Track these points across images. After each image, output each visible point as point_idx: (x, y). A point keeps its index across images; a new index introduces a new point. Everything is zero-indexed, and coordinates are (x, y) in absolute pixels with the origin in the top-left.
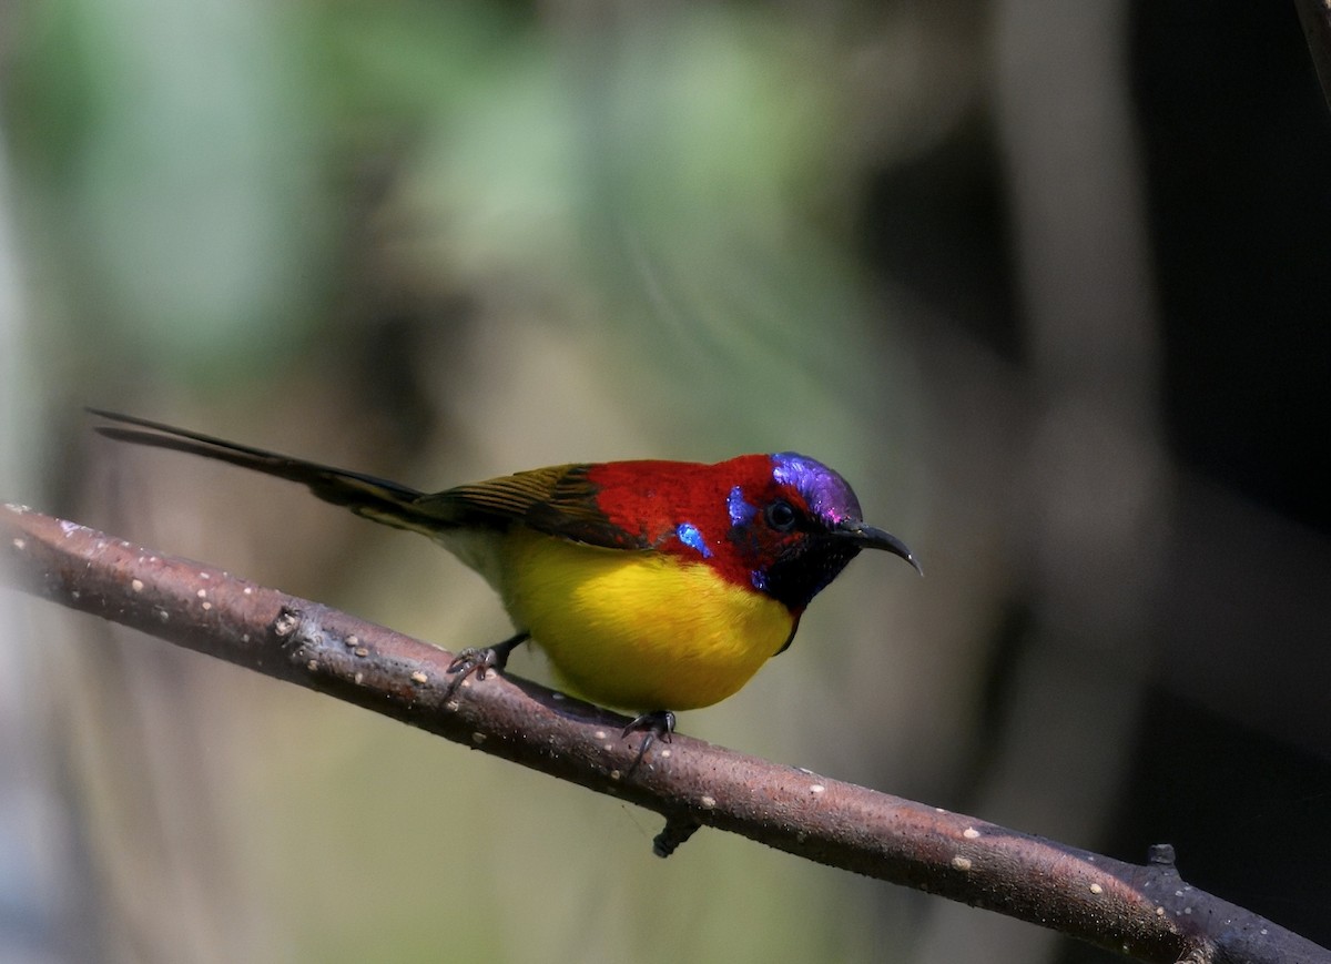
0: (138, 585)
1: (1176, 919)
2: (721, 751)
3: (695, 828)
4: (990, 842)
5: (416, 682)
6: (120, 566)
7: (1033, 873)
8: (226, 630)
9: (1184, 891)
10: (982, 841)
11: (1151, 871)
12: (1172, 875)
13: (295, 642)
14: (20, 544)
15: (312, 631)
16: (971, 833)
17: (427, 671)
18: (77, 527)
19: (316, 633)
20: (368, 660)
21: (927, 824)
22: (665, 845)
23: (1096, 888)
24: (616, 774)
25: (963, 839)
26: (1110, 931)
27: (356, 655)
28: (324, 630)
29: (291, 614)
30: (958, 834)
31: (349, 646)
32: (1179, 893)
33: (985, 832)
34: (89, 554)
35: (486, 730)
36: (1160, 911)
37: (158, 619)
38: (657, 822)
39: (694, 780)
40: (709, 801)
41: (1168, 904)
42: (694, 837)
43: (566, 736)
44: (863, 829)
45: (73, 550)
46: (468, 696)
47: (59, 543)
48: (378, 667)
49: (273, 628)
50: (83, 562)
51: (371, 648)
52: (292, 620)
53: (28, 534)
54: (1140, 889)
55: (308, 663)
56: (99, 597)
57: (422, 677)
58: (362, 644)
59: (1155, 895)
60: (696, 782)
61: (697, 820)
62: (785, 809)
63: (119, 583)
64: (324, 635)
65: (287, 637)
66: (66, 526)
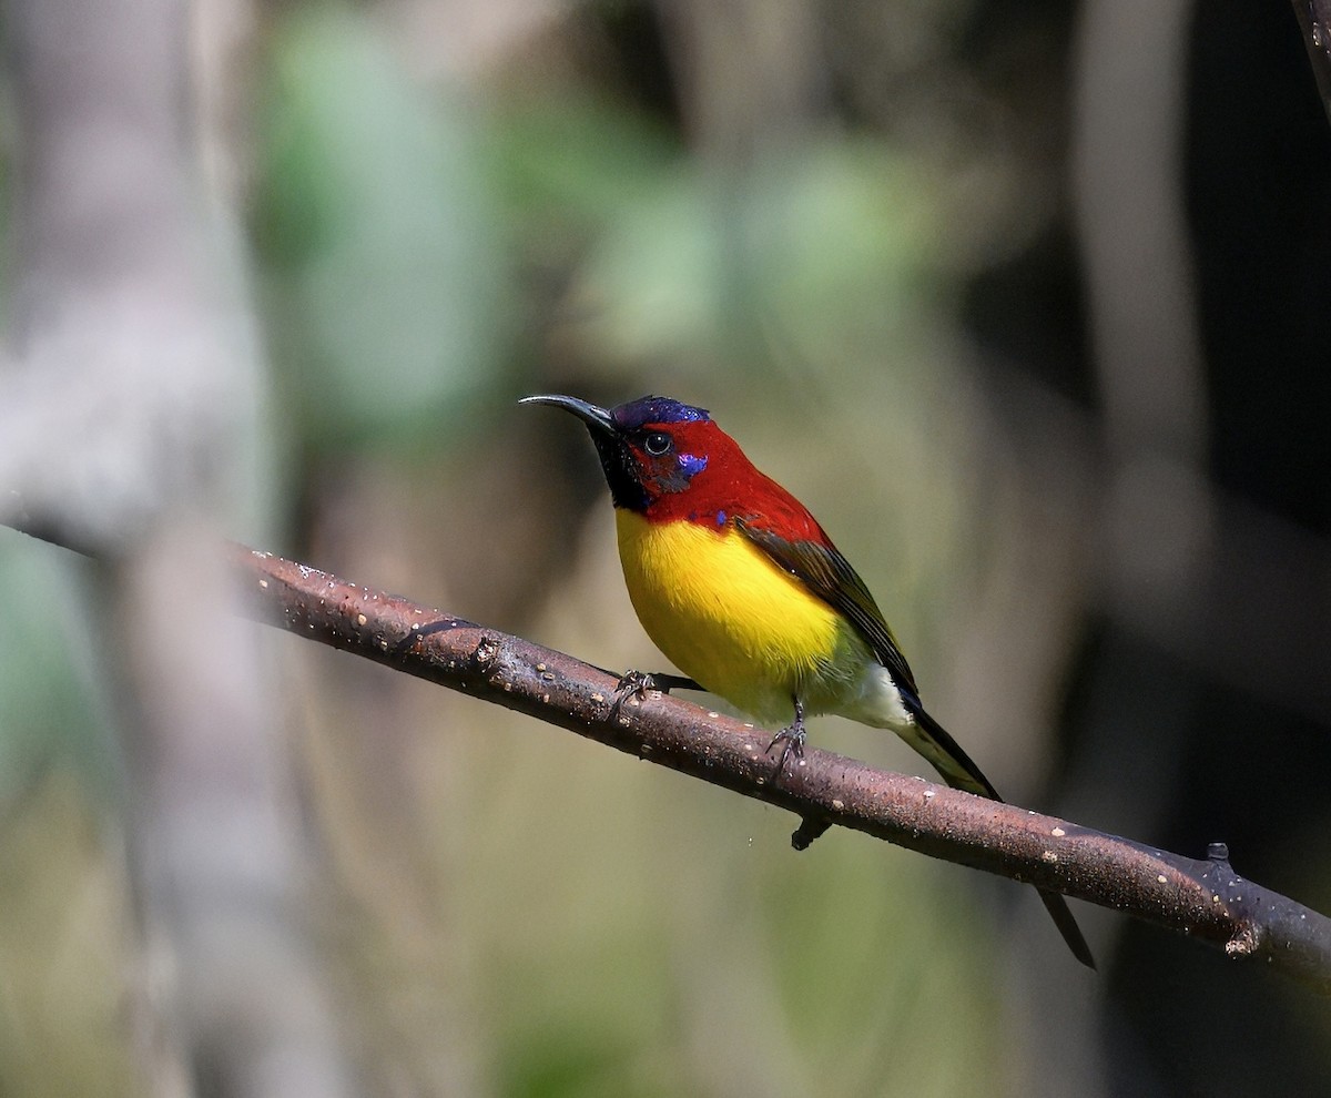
0: (363, 619)
1: (1229, 905)
2: (849, 762)
3: (827, 826)
4: (1074, 840)
5: (594, 702)
6: (348, 603)
7: (1108, 863)
8: (435, 657)
9: (1234, 882)
10: (1067, 839)
11: (1211, 865)
12: (1226, 869)
13: (494, 668)
14: (265, 584)
15: (508, 658)
16: (1058, 832)
17: (603, 693)
18: (311, 570)
19: (512, 662)
20: (554, 683)
21: (1021, 824)
22: (802, 840)
23: (1162, 879)
24: (761, 781)
25: (1052, 837)
26: (1175, 915)
27: (545, 679)
28: (518, 657)
29: (490, 644)
30: (1047, 833)
31: (539, 671)
32: (1231, 884)
33: (1070, 832)
34: (322, 593)
35: (653, 743)
36: (1216, 898)
37: (379, 647)
38: (795, 821)
39: (827, 785)
40: (838, 803)
41: (1224, 892)
42: (826, 833)
43: (720, 748)
44: (968, 828)
45: (308, 589)
46: (637, 713)
47: (298, 584)
48: (561, 688)
49: (474, 656)
50: (316, 599)
51: (557, 673)
52: (491, 649)
53: (272, 576)
54: (1199, 879)
55: (504, 686)
56: (331, 629)
57: (600, 698)
58: (548, 670)
59: (1212, 884)
60: (828, 788)
61: (828, 819)
62: (903, 811)
63: (347, 616)
64: (516, 661)
65: (486, 663)
66: (305, 571)
